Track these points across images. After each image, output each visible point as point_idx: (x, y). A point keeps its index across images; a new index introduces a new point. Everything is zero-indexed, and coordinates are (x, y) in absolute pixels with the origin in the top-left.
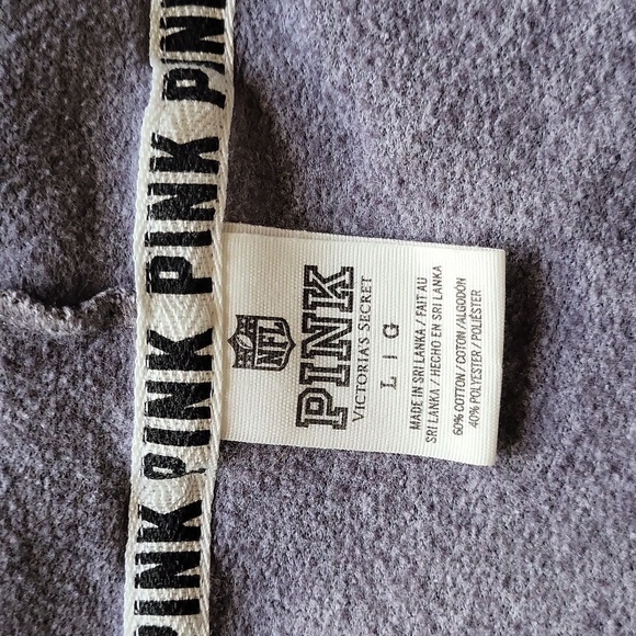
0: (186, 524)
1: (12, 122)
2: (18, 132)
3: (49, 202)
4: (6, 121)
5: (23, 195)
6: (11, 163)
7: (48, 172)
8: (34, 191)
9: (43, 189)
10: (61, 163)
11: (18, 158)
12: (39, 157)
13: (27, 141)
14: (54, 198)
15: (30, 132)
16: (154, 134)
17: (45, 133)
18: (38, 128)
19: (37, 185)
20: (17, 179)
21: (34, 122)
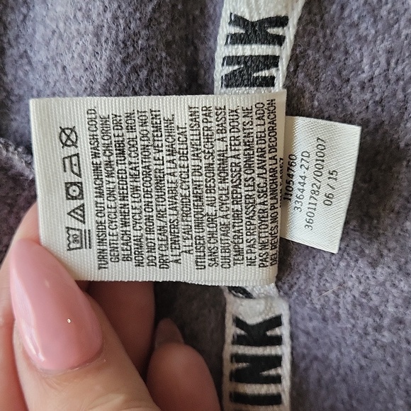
0: (269, 333)
1: (135, 11)
2: (140, 19)
3: (164, 80)
4: (131, 10)
5: (144, 74)
6: (134, 46)
7: (164, 55)
8: (153, 71)
9: (160, 69)
10: (174, 46)
11: (140, 42)
12: (157, 41)
13: (147, 27)
14: (168, 76)
15: (150, 20)
16: (231, 14)
17: (162, 21)
18: (157, 15)
19: (155, 65)
20: (139, 61)
21: (154, 10)
